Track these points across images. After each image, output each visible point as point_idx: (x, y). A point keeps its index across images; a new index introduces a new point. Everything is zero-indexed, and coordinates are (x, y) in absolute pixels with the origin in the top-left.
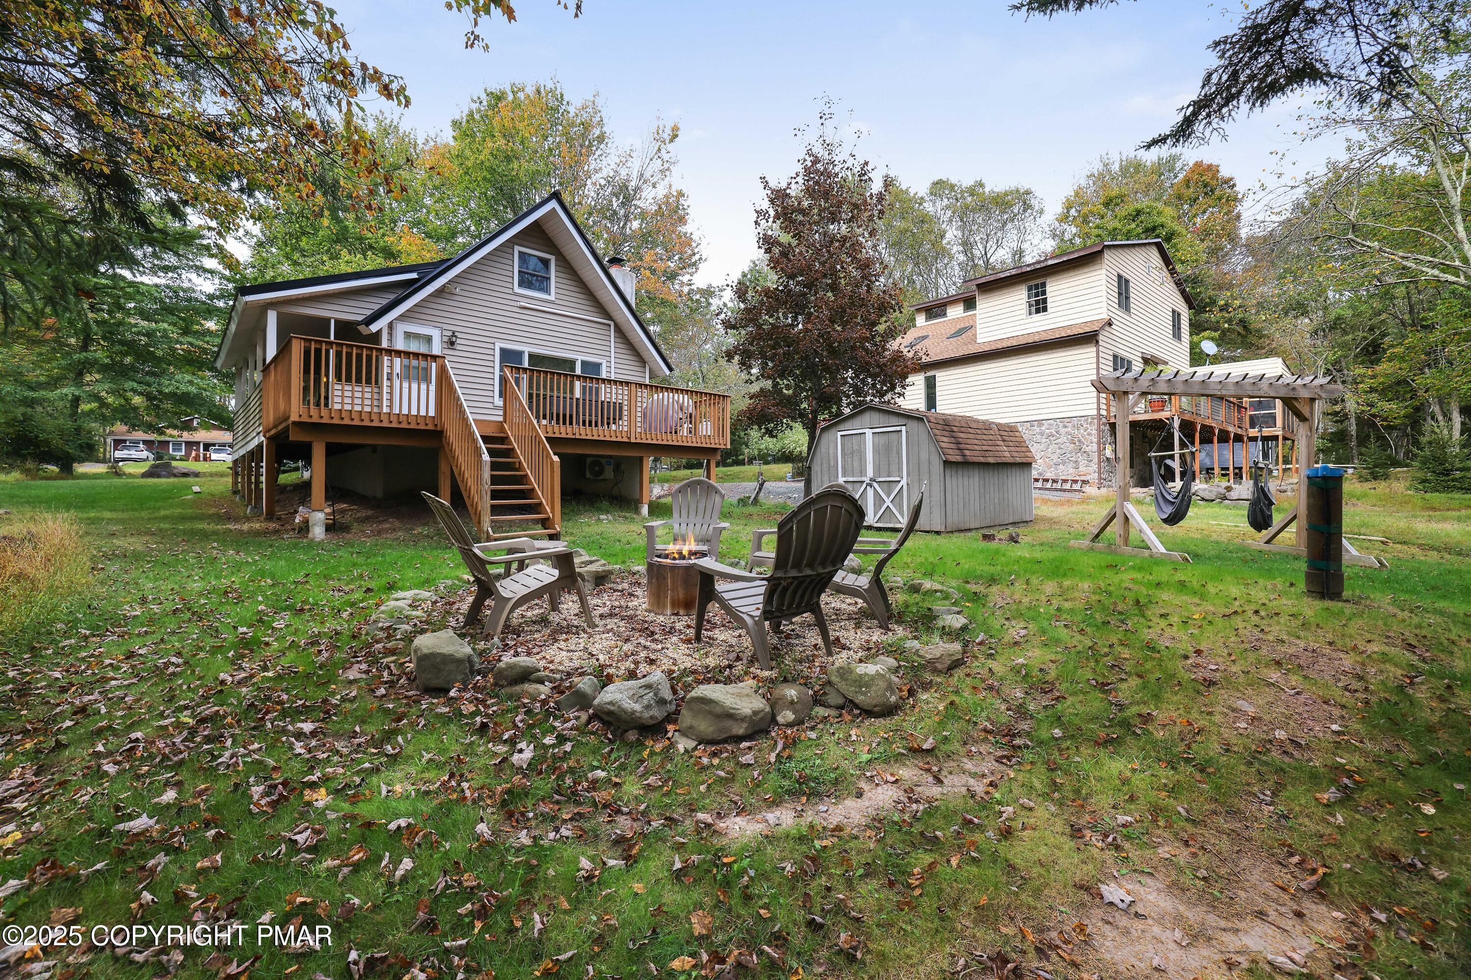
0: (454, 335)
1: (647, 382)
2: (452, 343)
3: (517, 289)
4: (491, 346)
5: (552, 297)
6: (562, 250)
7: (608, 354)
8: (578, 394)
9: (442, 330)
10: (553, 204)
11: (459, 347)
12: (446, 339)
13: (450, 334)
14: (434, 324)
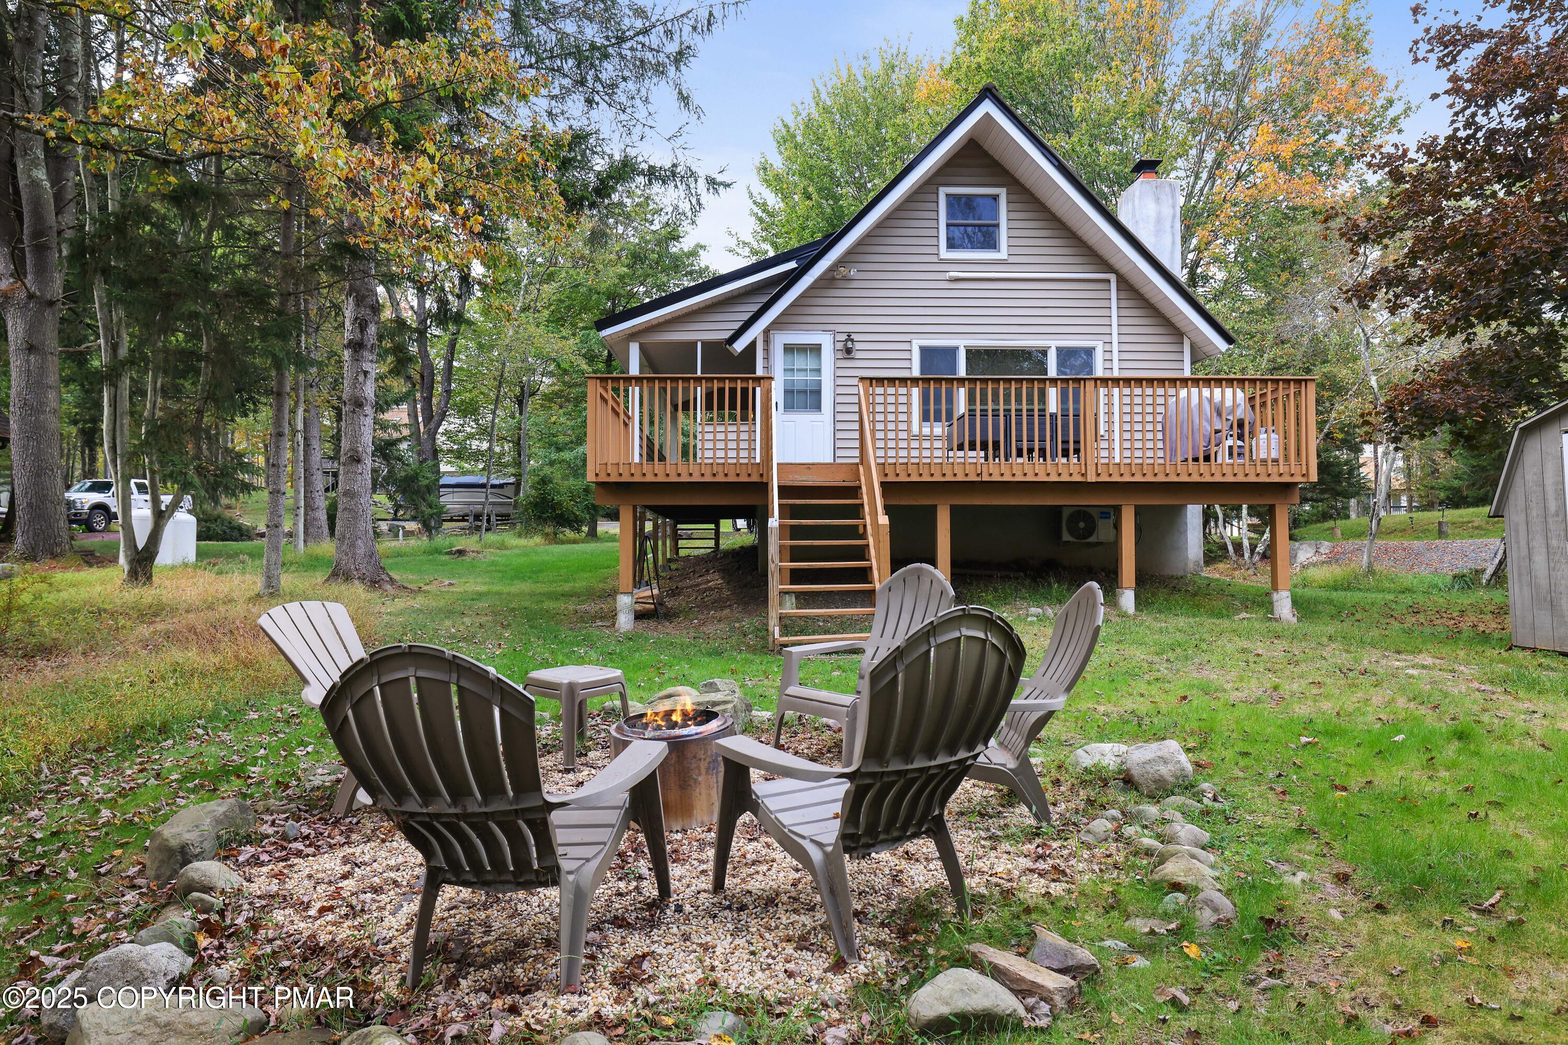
0: (849, 339)
1: (1187, 373)
2: (849, 351)
3: (945, 254)
4: (906, 346)
5: (1003, 254)
6: (1017, 175)
7: (1105, 330)
8: (1053, 405)
9: (835, 333)
10: (987, 107)
11: (859, 355)
12: (840, 346)
13: (844, 337)
14: (823, 327)
